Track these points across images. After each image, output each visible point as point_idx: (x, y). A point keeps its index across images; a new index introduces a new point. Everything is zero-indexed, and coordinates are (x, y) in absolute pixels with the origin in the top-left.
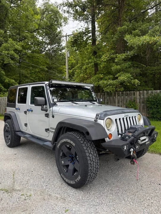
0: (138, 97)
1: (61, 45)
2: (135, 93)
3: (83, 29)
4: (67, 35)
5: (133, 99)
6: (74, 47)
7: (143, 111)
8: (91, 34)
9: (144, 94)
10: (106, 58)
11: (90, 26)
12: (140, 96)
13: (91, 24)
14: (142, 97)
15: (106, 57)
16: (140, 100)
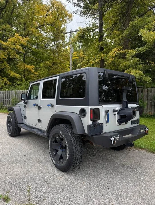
0: (146, 94)
1: (65, 42)
2: (142, 90)
3: (90, 24)
4: (72, 31)
5: (140, 96)
6: (81, 42)
7: (151, 109)
8: (98, 30)
9: (152, 91)
10: (114, 54)
11: (97, 22)
12: (147, 93)
13: (98, 20)
14: (150, 94)
15: (115, 52)
16: (147, 97)
